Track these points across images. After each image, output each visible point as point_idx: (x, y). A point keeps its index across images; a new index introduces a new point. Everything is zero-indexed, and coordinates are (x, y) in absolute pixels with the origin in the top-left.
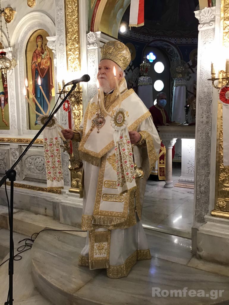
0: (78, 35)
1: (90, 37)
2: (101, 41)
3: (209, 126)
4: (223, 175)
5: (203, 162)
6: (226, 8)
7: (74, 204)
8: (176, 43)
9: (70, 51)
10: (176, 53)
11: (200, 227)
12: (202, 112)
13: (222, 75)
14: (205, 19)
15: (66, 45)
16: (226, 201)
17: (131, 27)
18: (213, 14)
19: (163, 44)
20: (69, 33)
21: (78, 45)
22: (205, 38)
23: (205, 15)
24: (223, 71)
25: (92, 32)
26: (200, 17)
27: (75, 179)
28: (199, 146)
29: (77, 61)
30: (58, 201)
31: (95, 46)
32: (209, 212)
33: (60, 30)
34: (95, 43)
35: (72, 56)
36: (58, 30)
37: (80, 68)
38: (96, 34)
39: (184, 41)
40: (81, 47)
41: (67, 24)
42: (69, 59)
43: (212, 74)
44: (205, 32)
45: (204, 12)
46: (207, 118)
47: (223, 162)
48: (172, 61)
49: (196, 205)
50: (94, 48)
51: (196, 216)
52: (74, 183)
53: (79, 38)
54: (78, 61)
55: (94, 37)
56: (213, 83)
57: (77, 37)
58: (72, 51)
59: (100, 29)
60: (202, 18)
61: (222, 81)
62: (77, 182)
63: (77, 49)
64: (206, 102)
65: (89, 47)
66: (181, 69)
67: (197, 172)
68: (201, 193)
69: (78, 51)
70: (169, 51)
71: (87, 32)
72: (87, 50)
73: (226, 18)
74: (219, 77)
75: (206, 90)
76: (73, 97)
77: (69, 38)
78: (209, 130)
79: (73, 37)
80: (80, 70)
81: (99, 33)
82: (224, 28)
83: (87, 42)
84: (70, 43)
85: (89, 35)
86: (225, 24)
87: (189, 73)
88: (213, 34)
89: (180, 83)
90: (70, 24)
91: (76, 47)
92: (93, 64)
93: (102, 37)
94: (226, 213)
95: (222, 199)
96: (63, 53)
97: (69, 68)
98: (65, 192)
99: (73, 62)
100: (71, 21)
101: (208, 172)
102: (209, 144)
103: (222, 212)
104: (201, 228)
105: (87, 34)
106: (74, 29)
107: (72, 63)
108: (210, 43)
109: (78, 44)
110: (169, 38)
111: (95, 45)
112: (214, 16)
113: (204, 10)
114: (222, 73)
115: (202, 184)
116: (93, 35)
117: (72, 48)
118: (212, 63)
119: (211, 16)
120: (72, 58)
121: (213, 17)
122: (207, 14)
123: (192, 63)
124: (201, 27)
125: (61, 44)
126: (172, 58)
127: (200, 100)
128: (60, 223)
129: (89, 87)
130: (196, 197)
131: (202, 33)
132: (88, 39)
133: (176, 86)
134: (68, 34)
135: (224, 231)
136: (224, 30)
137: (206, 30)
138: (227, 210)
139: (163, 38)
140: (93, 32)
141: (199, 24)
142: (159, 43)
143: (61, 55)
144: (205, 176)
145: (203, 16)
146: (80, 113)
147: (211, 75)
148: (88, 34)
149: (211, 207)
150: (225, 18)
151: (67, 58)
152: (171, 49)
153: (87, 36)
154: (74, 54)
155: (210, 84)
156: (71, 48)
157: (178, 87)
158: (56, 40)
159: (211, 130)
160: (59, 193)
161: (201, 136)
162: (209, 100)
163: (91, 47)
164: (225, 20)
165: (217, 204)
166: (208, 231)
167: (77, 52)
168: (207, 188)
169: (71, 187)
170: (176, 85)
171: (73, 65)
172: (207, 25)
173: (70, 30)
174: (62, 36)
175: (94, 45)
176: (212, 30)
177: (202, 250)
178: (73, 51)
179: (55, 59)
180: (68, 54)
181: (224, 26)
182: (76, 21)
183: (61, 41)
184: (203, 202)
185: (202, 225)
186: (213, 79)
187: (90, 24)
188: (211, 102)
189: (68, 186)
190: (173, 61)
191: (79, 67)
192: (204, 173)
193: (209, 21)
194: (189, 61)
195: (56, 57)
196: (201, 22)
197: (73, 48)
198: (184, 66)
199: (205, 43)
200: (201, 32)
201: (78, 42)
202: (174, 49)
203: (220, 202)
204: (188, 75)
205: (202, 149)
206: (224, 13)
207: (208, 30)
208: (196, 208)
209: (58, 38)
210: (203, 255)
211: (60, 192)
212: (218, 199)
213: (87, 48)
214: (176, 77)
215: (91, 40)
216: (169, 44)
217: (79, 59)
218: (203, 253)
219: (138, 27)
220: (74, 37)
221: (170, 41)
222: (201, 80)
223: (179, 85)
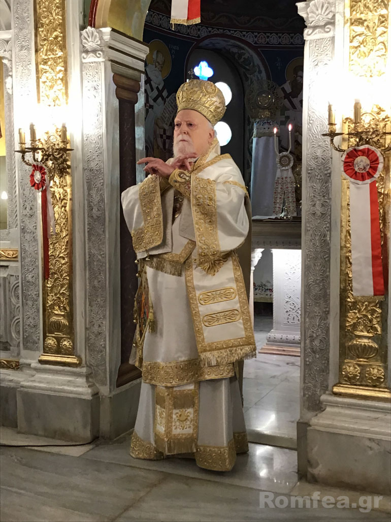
0: (62, 33)
1: (89, 37)
2: (111, 48)
3: (326, 223)
4: (353, 314)
5: (316, 290)
6: (354, 3)
7: (51, 390)
8: (256, 43)
9: (45, 63)
10: (256, 64)
11: (312, 419)
12: (313, 194)
13: (349, 126)
14: (317, 18)
15: (36, 51)
16: (359, 365)
17: (174, 24)
18: (331, 11)
19: (229, 43)
20: (42, 26)
21: (62, 53)
22: (316, 54)
23: (317, 12)
24: (350, 119)
25: (93, 29)
26: (308, 14)
27: (53, 335)
28: (309, 259)
29: (60, 85)
30: (12, 385)
31: (99, 56)
32: (330, 388)
33: (21, 19)
34: (98, 51)
35: (48, 74)
36: (17, 18)
37: (66, 100)
38: (100, 33)
39: (274, 39)
40: (68, 57)
41: (38, 7)
42: (41, 80)
43: (331, 124)
44: (317, 43)
45: (315, 5)
46: (323, 205)
47: (352, 291)
48: (249, 81)
49: (305, 376)
50: (97, 60)
51: (305, 398)
52: (51, 342)
53: (64, 38)
54: (62, 85)
55: (98, 39)
56: (332, 140)
57: (60, 37)
58: (49, 63)
59: (108, 22)
60: (311, 17)
61: (349, 137)
62: (59, 340)
63: (61, 60)
64: (321, 176)
65: (85, 57)
66: (267, 101)
67: (305, 312)
68: (314, 352)
69: (62, 64)
70: (242, 60)
71: (83, 28)
72: (82, 64)
73: (355, 21)
74: (342, 130)
75: (319, 153)
76: (51, 160)
77: (43, 36)
78: (327, 228)
79: (51, 34)
80: (67, 103)
81: (107, 30)
82: (350, 39)
83: (82, 46)
84: (45, 47)
85: (87, 33)
86: (352, 31)
87: (284, 109)
88: (331, 48)
89: (267, 129)
90: (45, 8)
91: (57, 56)
92: (94, 92)
93: (112, 39)
94: (361, 387)
95: (352, 361)
96: (28, 66)
97: (41, 98)
98: (30, 365)
99: (51, 87)
100: (47, 3)
101: (326, 311)
102: (327, 256)
103: (353, 387)
104: (314, 421)
105: (83, 30)
106: (54, 19)
107: (48, 88)
108: (326, 64)
109: (62, 51)
110: (241, 32)
111: (99, 54)
112: (333, 14)
113: (315, 2)
114: (349, 122)
115: (316, 333)
116: (95, 33)
117: (48, 59)
118: (329, 102)
119: (327, 15)
120: (50, 78)
121: (330, 16)
122: (320, 10)
123: (292, 89)
124: (309, 33)
125: (22, 47)
126: (248, 76)
127: (309, 171)
128: (19, 433)
129: (85, 139)
130: (305, 361)
131: (311, 45)
132: (84, 41)
133: (259, 136)
134: (40, 29)
135: (357, 423)
136: (351, 42)
137: (318, 40)
138: (361, 382)
139: (230, 31)
140: (94, 27)
141: (306, 27)
142: (221, 43)
143: (24, 71)
144: (320, 318)
145: (313, 12)
146: (66, 192)
147: (329, 126)
149: (332, 378)
150: (353, 20)
151: (38, 78)
152: (246, 56)
153: (81, 35)
154: (52, 69)
155: (327, 143)
156: (46, 57)
157: (263, 139)
158: (10, 38)
159: (330, 230)
160: (13, 368)
161: (311, 241)
162: (326, 172)
163: (91, 58)
164: (352, 24)
165: (344, 372)
166: (328, 426)
167: (60, 68)
168: (325, 341)
169: (44, 352)
170: (257, 133)
171: (51, 93)
172: (320, 30)
173: (44, 20)
174: (25, 31)
175: (96, 55)
176: (329, 41)
177: (318, 464)
178: (51, 65)
179: (10, 78)
180: (40, 69)
181: (351, 36)
182: (57, 3)
183: (23, 41)
184: (318, 369)
185: (316, 415)
186: (332, 134)
187: (88, 11)
188: (330, 176)
189: (35, 350)
190: (252, 82)
191: (65, 96)
192: (319, 313)
193: (323, 24)
194: (285, 82)
195: (10, 74)
196: (309, 25)
197: (52, 58)
198: (273, 93)
199: (317, 65)
200: (308, 42)
201: (63, 47)
202: (252, 56)
203: (350, 367)
204: (282, 114)
205: (315, 265)
206: (351, 11)
207: (323, 39)
208: (304, 382)
209: (17, 36)
210: (319, 474)
211: (16, 366)
212: (346, 361)
213: (81, 59)
214: (258, 117)
215: (90, 44)
216: (243, 45)
217: (65, 80)
218: (319, 470)
220: (53, 36)
221: (243, 38)
222: (310, 135)
223: (264, 135)
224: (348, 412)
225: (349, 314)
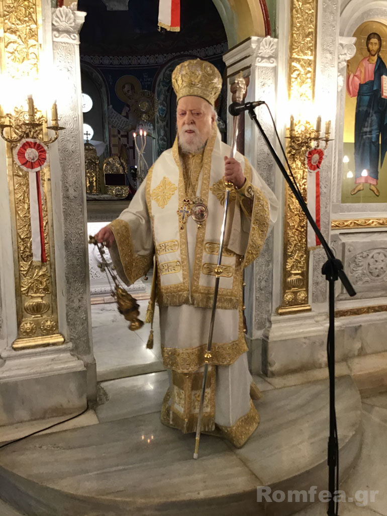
1: (62, 16)
4: (290, 260)
9: (13, 32)
14: (265, 51)
16: (294, 293)
17: (161, 28)
18: (275, 49)
21: (36, 26)
22: (263, 77)
23: (266, 47)
25: (68, 9)
27: (31, 318)
31: (73, 38)
34: (71, 32)
38: (75, 15)
44: (263, 69)
45: (266, 41)
50: (71, 41)
51: (256, 322)
55: (72, 21)
58: (18, 33)
60: (261, 49)
62: (38, 322)
63: (34, 33)
64: (266, 166)
65: (58, 36)
68: (261, 290)
69: (35, 38)
72: (54, 42)
81: (82, 15)
85: (60, 11)
86: (293, 67)
88: (272, 75)
95: (289, 291)
101: (269, 260)
108: (269, 86)
109: (36, 24)
111: (74, 36)
115: (262, 276)
116: (70, 14)
119: (272, 50)
120: (18, 49)
121: (274, 52)
122: (268, 45)
124: (259, 61)
127: (259, 163)
131: (260, 70)
137: (265, 67)
144: (265, 266)
145: (263, 46)
148: (58, 9)
149: (274, 305)
150: (294, 59)
156: (14, 26)
162: (269, 164)
163: (64, 38)
164: (293, 61)
165: (285, 299)
167: (34, 41)
168: (268, 280)
169: (18, 338)
172: (266, 60)
175: (70, 36)
176: (271, 70)
178: (20, 35)
184: (264, 300)
185: (268, 330)
188: (272, 167)
192: (264, 262)
193: (268, 56)
196: (259, 55)
199: (263, 85)
200: (257, 67)
208: (256, 312)
210: (275, 369)
212: (286, 292)
213: (53, 37)
215: (63, 24)
218: (276, 367)
219: (170, 32)
224: (285, 325)
225: (288, 260)
